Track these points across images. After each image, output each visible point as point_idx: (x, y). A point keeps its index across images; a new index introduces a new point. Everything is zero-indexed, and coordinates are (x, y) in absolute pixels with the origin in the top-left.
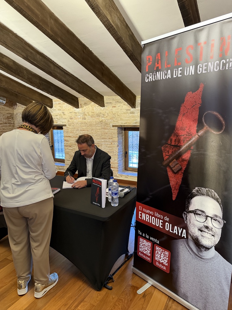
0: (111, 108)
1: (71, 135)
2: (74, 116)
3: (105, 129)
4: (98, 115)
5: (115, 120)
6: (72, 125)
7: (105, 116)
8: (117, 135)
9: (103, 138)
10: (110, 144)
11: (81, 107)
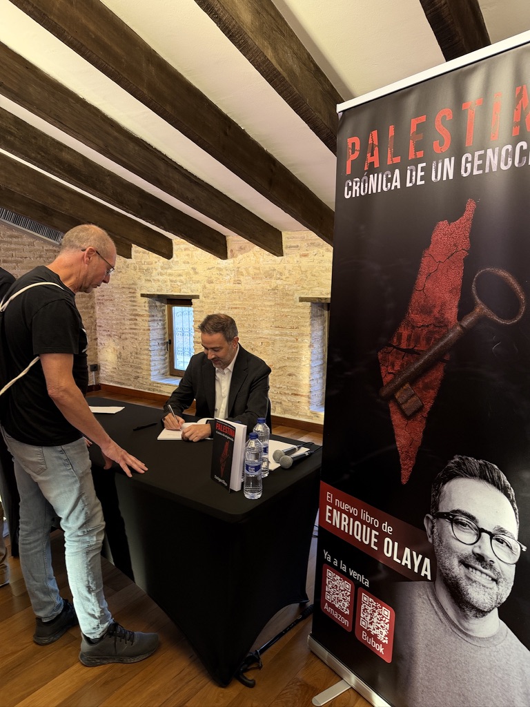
0: (298, 258)
2: (217, 276)
3: (282, 305)
4: (269, 275)
5: (305, 286)
6: (211, 296)
7: (284, 277)
8: (308, 320)
9: (279, 327)
10: (293, 342)
11: (233, 256)
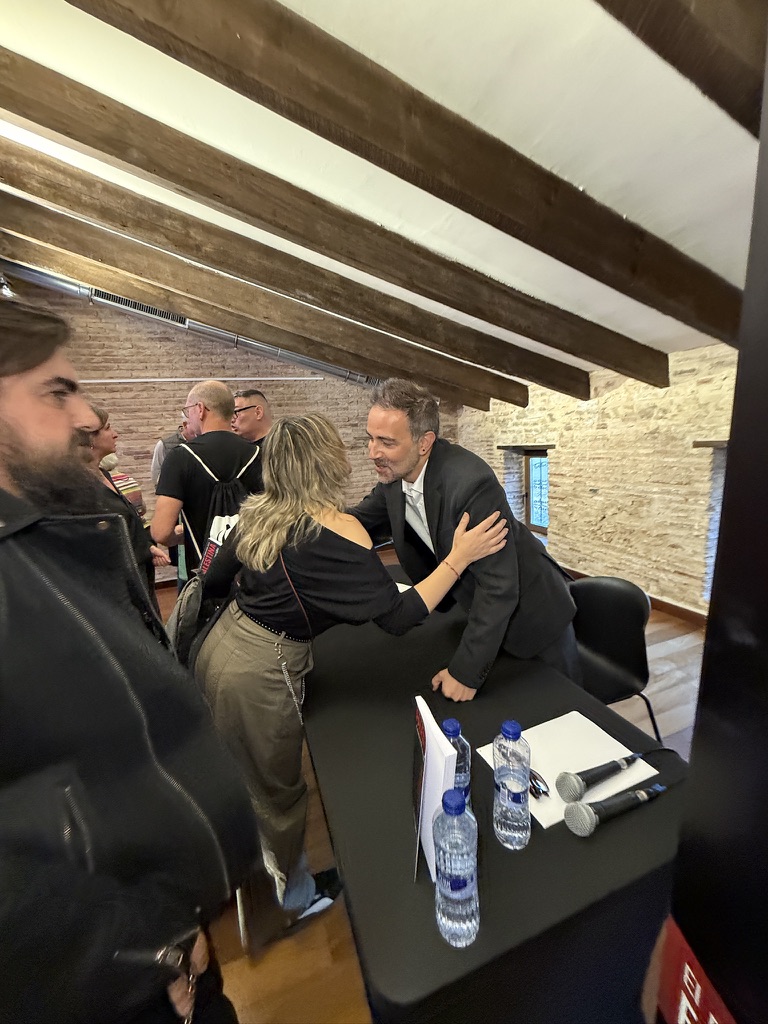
0: (693, 387)
1: (565, 470)
2: (577, 421)
3: (665, 453)
4: (646, 414)
5: (704, 425)
6: (569, 445)
7: (668, 415)
8: (708, 474)
9: (658, 482)
10: (681, 502)
11: (597, 395)
